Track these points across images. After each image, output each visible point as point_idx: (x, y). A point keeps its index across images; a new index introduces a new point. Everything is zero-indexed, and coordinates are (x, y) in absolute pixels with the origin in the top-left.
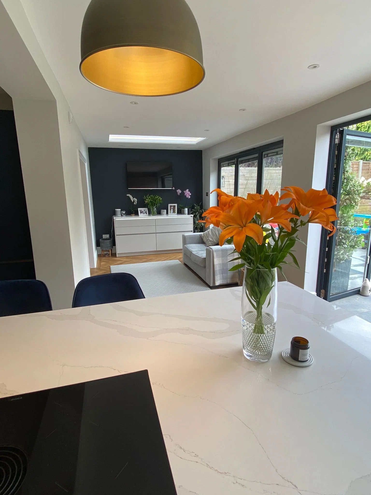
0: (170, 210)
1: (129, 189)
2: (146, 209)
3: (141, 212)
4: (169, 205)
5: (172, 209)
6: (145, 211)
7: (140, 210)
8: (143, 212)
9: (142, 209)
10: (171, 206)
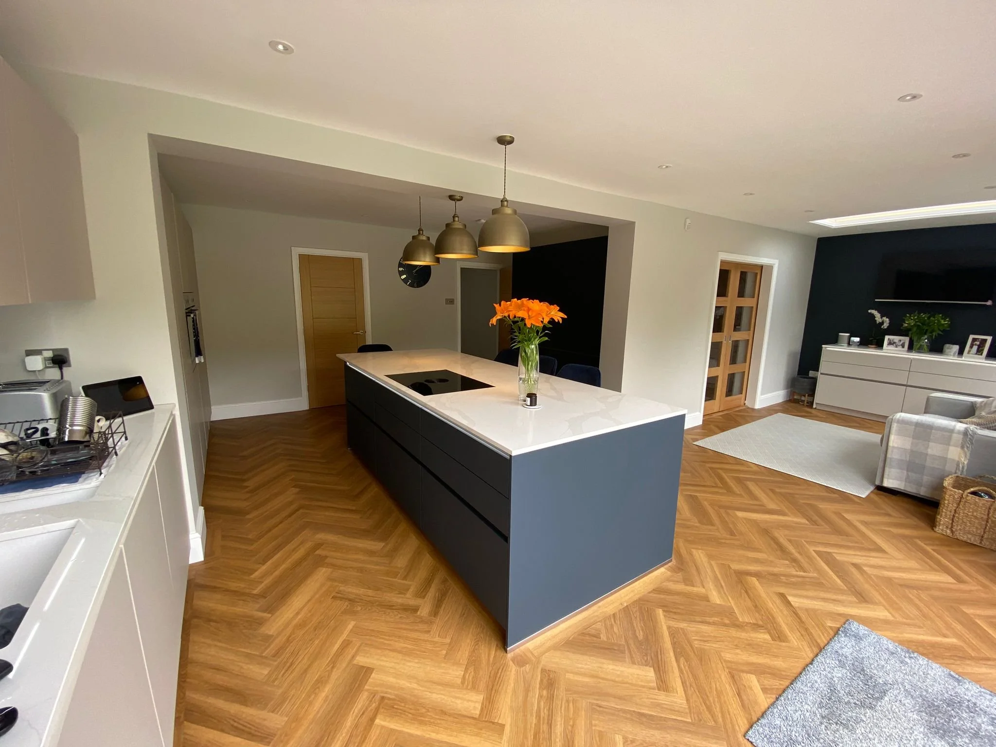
0: (971, 347)
1: (876, 300)
2: (906, 340)
3: (890, 343)
4: (971, 337)
5: (977, 347)
6: (902, 342)
7: (889, 339)
8: (895, 343)
9: (896, 338)
10: (974, 340)
